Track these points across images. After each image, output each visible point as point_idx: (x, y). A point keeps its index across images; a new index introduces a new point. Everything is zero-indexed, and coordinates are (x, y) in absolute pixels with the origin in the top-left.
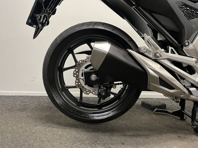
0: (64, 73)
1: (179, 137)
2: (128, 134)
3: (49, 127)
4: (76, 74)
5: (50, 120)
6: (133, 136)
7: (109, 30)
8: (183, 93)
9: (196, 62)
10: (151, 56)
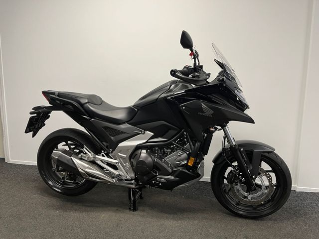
8: (108, 182)
9: (117, 163)
10: (86, 159)
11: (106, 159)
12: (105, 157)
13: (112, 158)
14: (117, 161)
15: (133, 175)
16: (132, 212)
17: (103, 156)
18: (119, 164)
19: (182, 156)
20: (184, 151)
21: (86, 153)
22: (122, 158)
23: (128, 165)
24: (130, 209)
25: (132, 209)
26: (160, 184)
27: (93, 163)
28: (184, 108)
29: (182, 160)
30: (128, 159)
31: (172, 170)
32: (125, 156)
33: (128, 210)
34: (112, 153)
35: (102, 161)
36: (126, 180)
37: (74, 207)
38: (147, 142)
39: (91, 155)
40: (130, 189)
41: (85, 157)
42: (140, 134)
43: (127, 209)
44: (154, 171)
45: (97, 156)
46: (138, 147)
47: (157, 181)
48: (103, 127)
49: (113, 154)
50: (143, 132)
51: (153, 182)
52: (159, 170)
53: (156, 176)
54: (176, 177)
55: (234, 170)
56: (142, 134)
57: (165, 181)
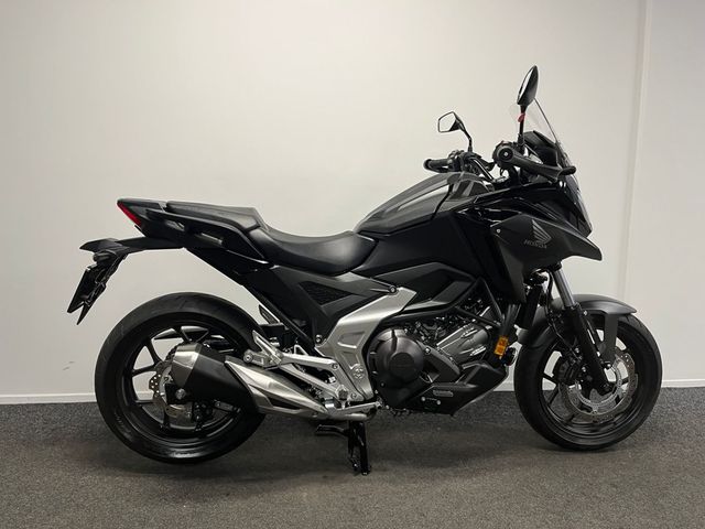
0: (134, 378)
1: (325, 477)
2: (244, 478)
3: (108, 474)
4: (153, 384)
5: (109, 463)
6: (253, 480)
7: (207, 314)
9: (333, 365)
10: (263, 364)
11: (306, 358)
12: (302, 354)
13: (321, 356)
14: (333, 362)
15: (368, 389)
16: (360, 476)
17: (299, 352)
18: (339, 368)
19: (475, 336)
20: (480, 324)
22: (347, 352)
24: (355, 469)
25: (360, 469)
26: (439, 403)
27: (277, 372)
28: (498, 231)
29: (474, 346)
30: (359, 356)
31: (461, 368)
32: (354, 347)
34: (320, 343)
35: (294, 364)
36: (353, 403)
37: (216, 487)
38: (402, 312)
39: (274, 352)
41: (260, 359)
42: (384, 294)
46: (384, 325)
47: (434, 397)
48: (301, 284)
49: (324, 345)
50: (393, 290)
51: (424, 399)
52: (435, 371)
53: (430, 385)
54: (470, 382)
55: (573, 356)
56: (391, 293)
57: (450, 394)
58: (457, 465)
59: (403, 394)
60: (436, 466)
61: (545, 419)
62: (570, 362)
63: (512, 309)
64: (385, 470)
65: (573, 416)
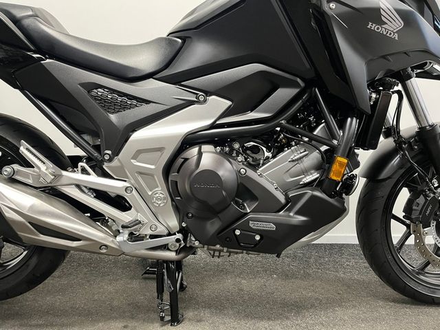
8: (102, 246)
9: (126, 189)
10: (30, 182)
11: (94, 179)
12: (88, 174)
13: (111, 178)
14: (126, 184)
15: (173, 223)
17: (84, 171)
18: (134, 192)
19: (306, 159)
20: (314, 142)
21: (28, 164)
22: (143, 173)
23: (160, 192)
24: (162, 318)
25: (168, 318)
26: (258, 238)
27: (52, 192)
28: (332, 6)
29: (305, 172)
30: (159, 178)
31: (286, 196)
32: (153, 167)
33: (157, 325)
34: (110, 160)
35: (78, 186)
36: (152, 237)
38: (213, 126)
39: (44, 168)
40: (160, 263)
41: (27, 175)
42: (191, 103)
43: (153, 321)
44: (237, 203)
45: (64, 173)
46: (190, 141)
47: (250, 230)
48: (83, 85)
49: (115, 163)
50: (201, 98)
51: (238, 232)
52: (254, 198)
53: (246, 214)
54: (298, 213)
55: (430, 190)
56: (198, 102)
57: (272, 227)
58: (287, 318)
59: (213, 227)
60: (261, 318)
61: (395, 268)
62: (426, 196)
63: (352, 124)
64: (199, 321)
65: (427, 264)
